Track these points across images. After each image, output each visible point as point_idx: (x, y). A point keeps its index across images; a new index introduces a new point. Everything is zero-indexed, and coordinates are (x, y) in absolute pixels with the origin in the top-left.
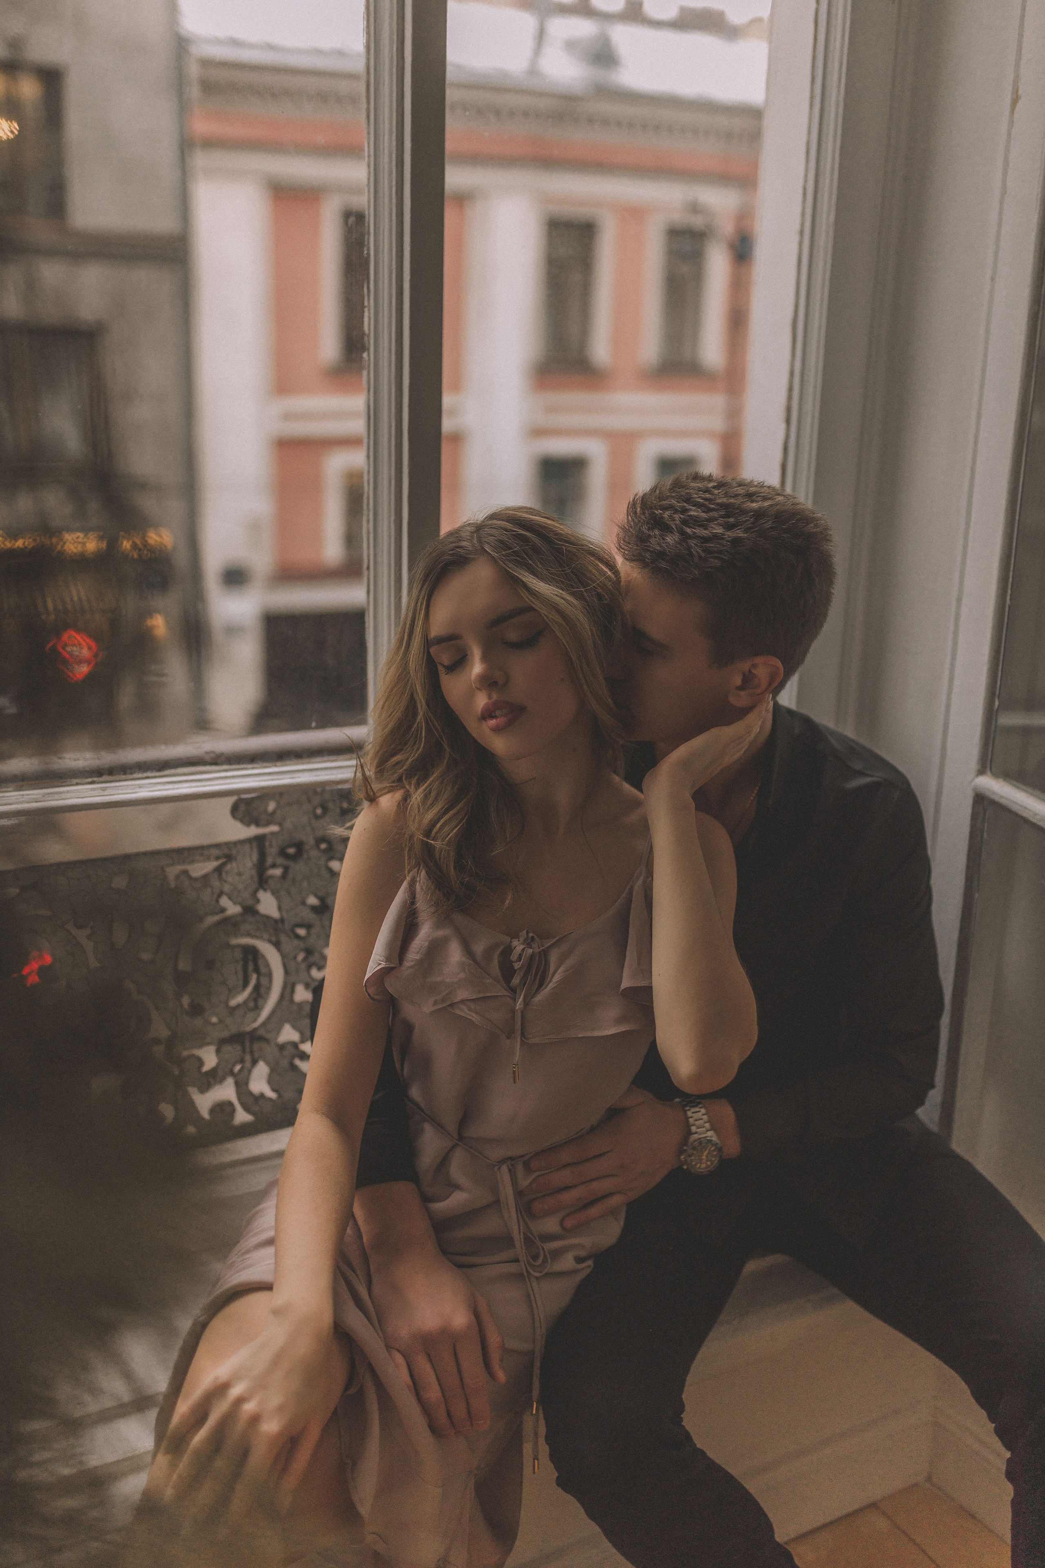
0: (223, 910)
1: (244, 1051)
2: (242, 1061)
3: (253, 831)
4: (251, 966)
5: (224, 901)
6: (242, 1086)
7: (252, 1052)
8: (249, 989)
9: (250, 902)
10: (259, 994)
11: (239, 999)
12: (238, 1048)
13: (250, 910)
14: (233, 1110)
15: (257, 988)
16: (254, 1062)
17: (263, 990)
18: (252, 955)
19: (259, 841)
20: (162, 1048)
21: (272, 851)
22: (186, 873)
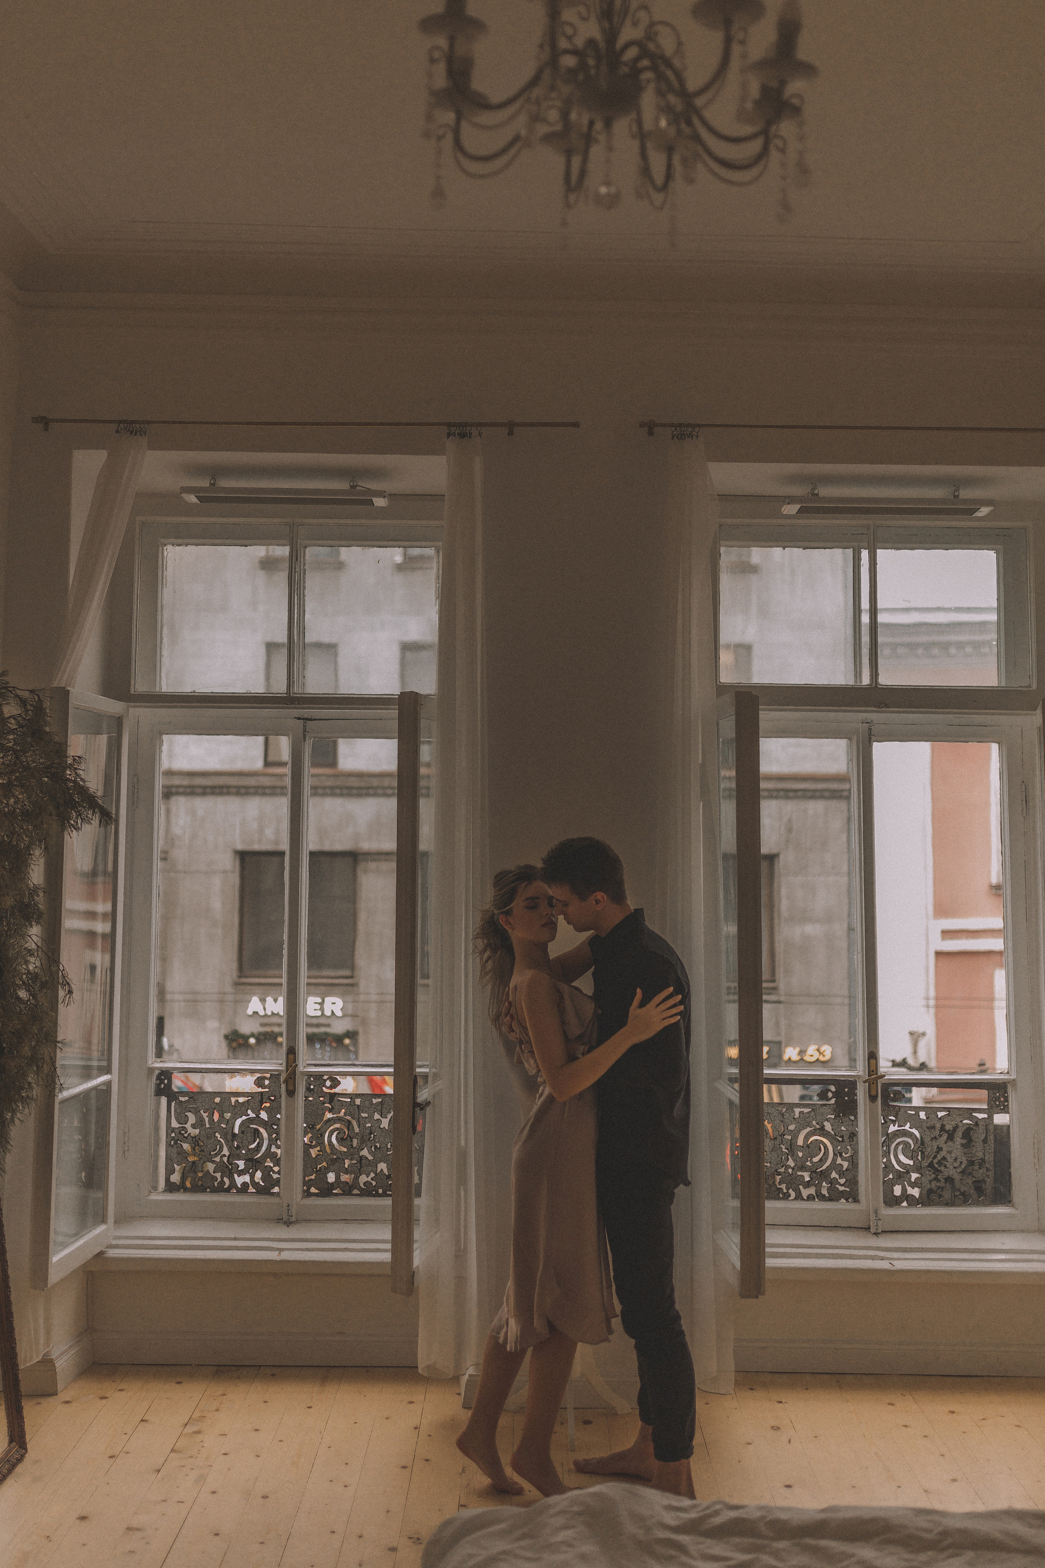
0: (249, 1115)
1: (253, 1164)
2: (252, 1168)
3: (260, 1090)
4: (256, 1136)
5: (249, 1112)
6: (252, 1177)
7: (256, 1166)
8: (256, 1143)
9: (257, 1113)
10: (259, 1146)
11: (253, 1146)
12: (251, 1163)
13: (258, 1116)
14: (249, 1187)
15: (258, 1143)
16: (257, 1171)
17: (260, 1145)
18: (257, 1131)
19: (262, 1093)
20: (226, 1158)
21: (265, 1097)
22: (238, 1100)
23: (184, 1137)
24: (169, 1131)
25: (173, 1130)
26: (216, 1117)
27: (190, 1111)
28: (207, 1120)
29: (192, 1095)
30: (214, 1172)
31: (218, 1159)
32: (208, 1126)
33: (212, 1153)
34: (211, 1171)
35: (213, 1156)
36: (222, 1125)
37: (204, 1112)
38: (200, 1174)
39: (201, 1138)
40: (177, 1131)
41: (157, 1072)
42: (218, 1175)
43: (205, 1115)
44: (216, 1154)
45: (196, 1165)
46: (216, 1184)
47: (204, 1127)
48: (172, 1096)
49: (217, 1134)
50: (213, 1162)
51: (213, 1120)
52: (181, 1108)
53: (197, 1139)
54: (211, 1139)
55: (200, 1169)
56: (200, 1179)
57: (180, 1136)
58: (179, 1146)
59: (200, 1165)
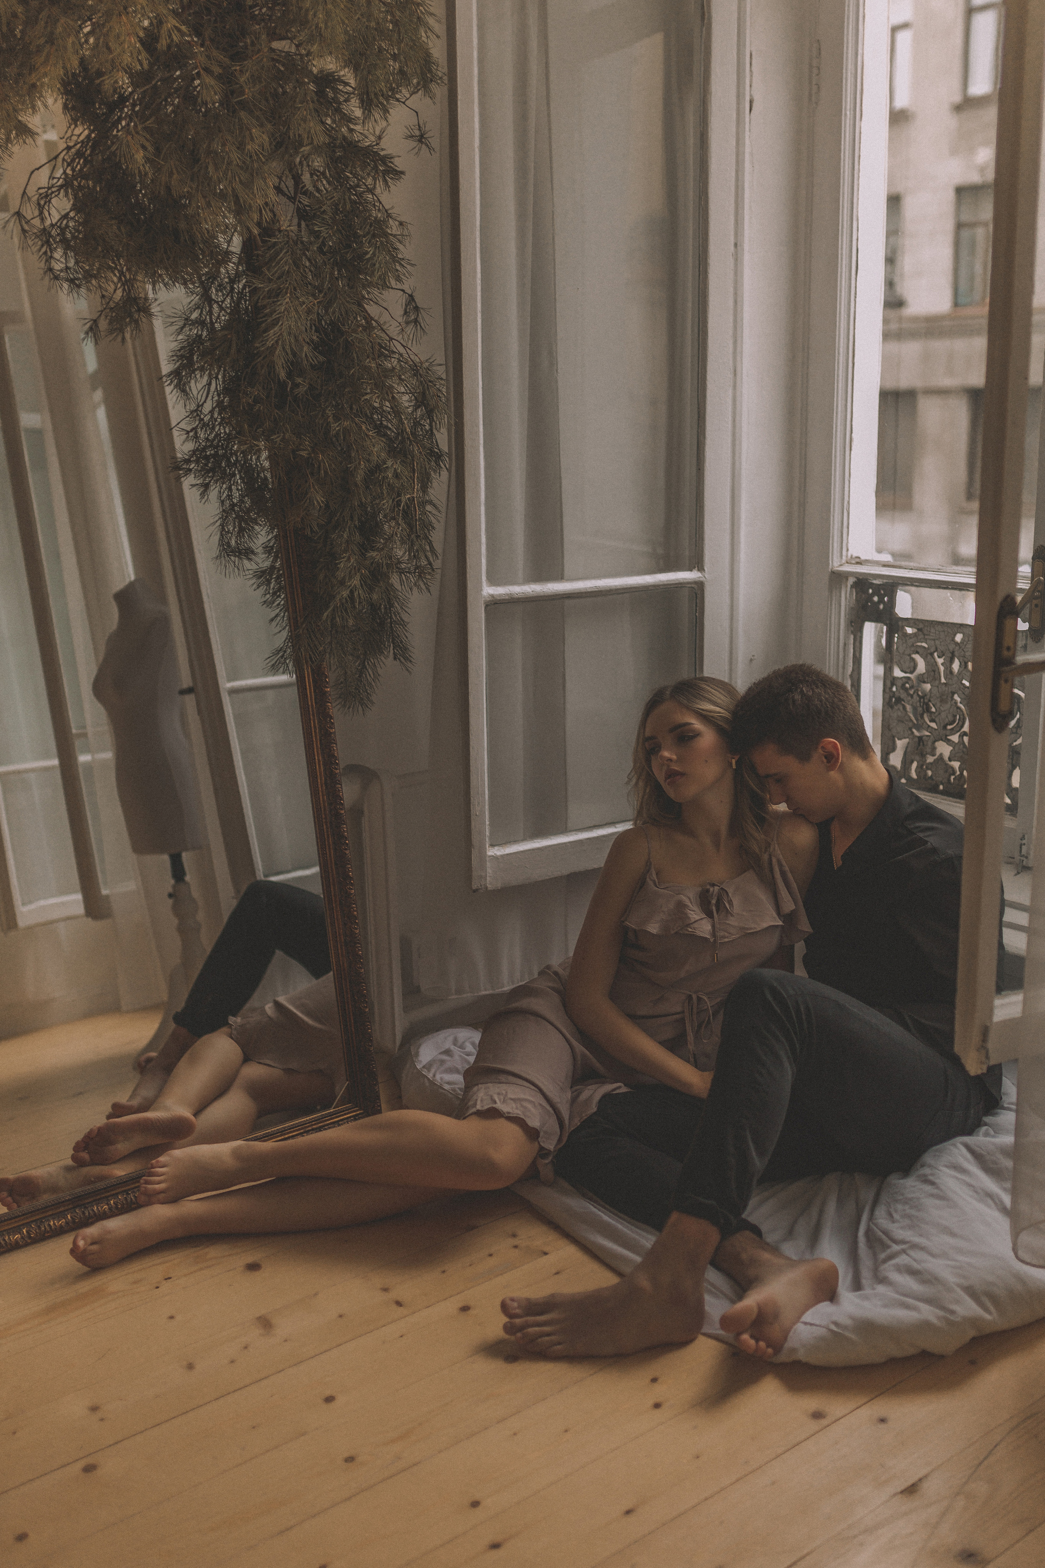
23: (909, 694)
24: (889, 684)
25: (894, 681)
26: (956, 666)
27: (917, 653)
28: (942, 668)
29: (921, 626)
30: (950, 760)
31: (955, 738)
32: (943, 680)
33: (949, 727)
34: (946, 758)
35: (948, 733)
36: (964, 682)
37: (939, 657)
38: (930, 759)
39: (932, 699)
40: (899, 683)
41: (851, 580)
42: (956, 765)
43: (940, 661)
44: (952, 729)
45: (925, 743)
46: (952, 777)
47: (937, 682)
48: (894, 624)
49: (956, 697)
50: (949, 742)
51: (951, 672)
52: (905, 645)
53: (926, 701)
54: (947, 703)
55: (929, 750)
56: (930, 766)
57: (901, 691)
58: (901, 708)
59: (930, 743)
